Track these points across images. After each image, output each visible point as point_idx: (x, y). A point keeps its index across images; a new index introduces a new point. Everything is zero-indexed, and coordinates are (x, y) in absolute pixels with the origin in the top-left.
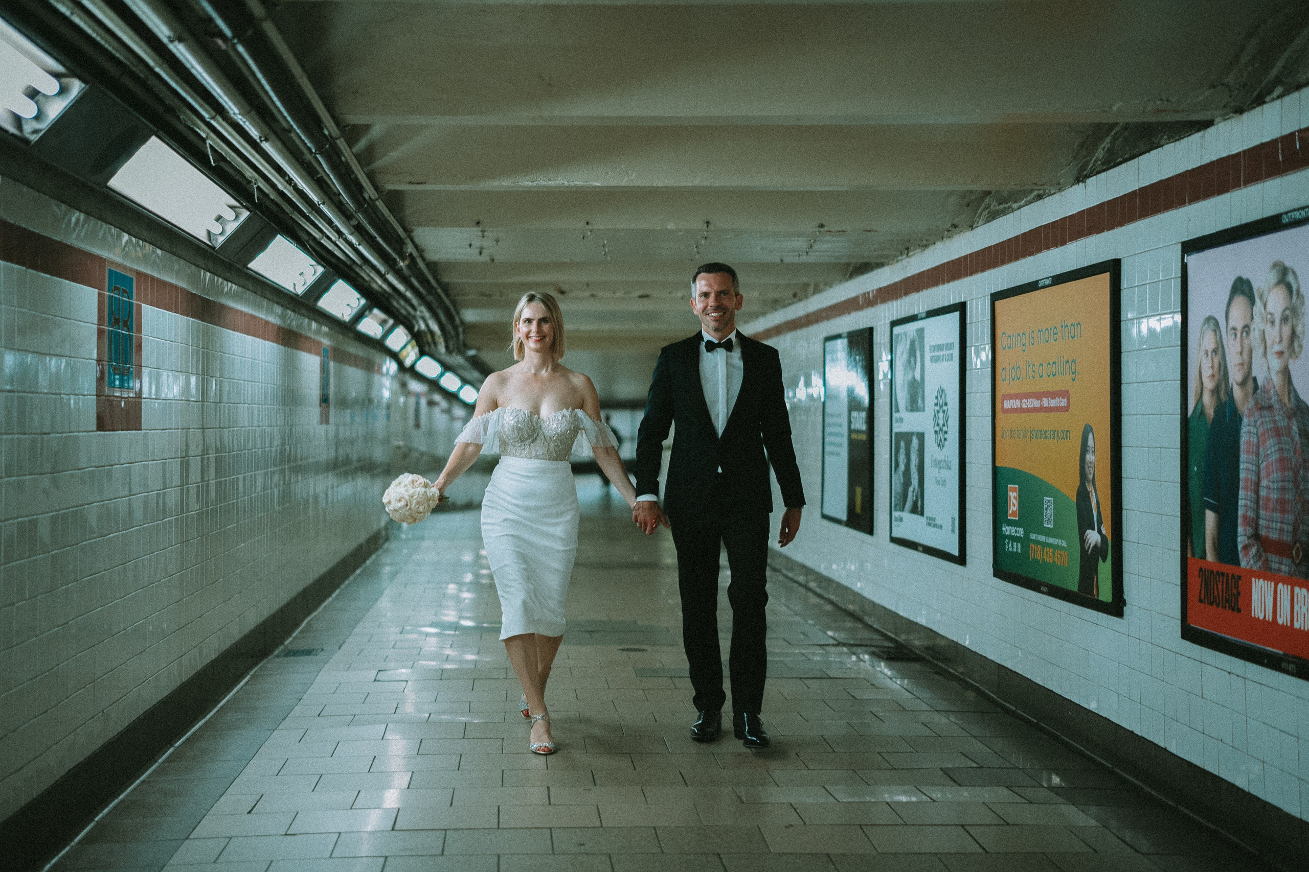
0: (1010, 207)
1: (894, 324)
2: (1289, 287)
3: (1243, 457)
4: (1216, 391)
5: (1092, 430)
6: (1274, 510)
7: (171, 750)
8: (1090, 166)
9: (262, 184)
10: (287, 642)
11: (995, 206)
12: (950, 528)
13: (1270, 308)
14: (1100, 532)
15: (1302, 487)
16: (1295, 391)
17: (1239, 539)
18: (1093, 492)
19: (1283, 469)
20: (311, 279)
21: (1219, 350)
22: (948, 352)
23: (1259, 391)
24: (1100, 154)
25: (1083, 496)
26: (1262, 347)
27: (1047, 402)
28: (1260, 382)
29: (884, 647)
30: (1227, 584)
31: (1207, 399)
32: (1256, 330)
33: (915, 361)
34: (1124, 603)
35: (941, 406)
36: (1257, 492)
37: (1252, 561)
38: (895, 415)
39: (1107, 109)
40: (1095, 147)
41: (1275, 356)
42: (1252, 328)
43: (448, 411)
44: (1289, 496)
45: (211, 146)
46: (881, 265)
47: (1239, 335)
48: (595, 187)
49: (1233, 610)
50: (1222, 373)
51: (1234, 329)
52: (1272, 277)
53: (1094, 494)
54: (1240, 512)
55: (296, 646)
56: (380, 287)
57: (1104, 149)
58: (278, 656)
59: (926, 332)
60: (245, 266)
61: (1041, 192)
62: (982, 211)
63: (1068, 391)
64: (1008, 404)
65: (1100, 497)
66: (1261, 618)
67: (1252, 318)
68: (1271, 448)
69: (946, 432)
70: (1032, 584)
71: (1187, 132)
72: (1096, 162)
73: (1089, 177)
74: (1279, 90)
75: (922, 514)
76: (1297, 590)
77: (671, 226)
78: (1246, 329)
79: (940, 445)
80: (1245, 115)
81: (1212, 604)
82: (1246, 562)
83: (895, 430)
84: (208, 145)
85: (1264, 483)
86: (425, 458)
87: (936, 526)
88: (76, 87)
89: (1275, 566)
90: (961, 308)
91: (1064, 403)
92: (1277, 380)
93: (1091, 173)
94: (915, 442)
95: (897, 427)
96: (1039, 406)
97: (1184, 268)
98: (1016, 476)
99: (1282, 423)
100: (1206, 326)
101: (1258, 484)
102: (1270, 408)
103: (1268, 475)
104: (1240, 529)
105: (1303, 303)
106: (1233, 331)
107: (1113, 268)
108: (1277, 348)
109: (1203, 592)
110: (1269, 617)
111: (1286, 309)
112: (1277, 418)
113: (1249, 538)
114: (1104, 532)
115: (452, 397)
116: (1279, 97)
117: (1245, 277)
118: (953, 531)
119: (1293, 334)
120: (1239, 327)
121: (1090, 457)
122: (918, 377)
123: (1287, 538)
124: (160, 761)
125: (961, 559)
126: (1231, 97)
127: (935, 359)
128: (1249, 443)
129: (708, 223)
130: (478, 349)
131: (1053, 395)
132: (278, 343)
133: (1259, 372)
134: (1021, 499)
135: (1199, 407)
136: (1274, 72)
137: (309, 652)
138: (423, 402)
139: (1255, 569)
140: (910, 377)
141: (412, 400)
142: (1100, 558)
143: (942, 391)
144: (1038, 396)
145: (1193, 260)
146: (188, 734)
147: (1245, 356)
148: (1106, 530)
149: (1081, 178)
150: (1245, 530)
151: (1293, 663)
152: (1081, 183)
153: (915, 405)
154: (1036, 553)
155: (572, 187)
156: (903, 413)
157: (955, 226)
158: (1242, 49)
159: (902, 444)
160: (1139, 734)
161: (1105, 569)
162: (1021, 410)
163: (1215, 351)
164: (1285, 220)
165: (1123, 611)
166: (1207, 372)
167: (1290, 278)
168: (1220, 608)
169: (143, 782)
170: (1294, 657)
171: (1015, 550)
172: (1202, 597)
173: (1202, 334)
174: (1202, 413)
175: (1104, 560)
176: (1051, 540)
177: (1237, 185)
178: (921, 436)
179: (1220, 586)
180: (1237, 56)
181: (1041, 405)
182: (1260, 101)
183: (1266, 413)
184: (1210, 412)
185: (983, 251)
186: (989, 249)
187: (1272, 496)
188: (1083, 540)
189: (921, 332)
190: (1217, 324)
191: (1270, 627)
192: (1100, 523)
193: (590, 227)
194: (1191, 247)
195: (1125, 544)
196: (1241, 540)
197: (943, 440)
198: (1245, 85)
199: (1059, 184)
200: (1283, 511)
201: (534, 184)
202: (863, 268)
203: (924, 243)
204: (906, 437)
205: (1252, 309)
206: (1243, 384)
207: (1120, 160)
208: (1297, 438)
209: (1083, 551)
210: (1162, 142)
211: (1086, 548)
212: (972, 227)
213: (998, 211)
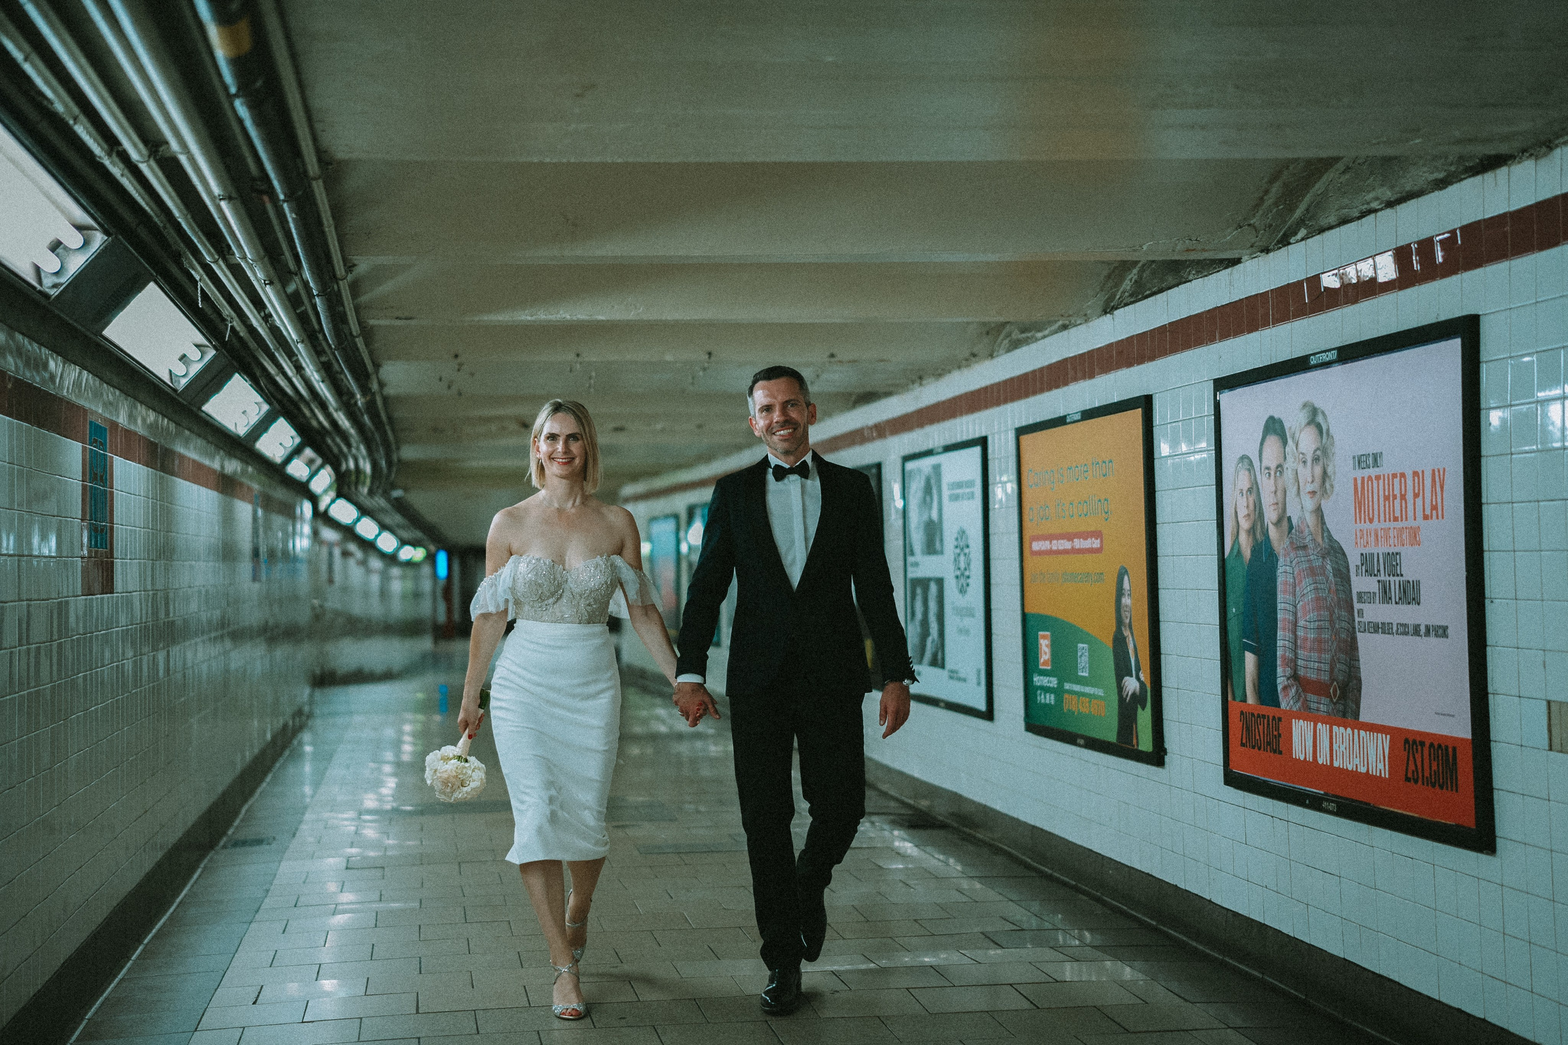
0: (1033, 337)
1: (907, 458)
2: (1319, 427)
3: (1280, 597)
4: (1252, 531)
5: (1126, 571)
6: (1311, 649)
7: (141, 948)
8: (1118, 297)
9: (237, 324)
10: (230, 832)
11: (1016, 335)
12: (975, 681)
13: (1303, 447)
14: (1138, 678)
15: (1337, 626)
16: (1328, 531)
17: (1279, 680)
18: (1130, 636)
19: (1319, 608)
20: (254, 418)
21: (1254, 489)
22: (968, 490)
23: (1293, 531)
24: (1127, 285)
25: (1119, 642)
26: (1296, 487)
27: (1079, 543)
28: (1294, 521)
29: (904, 815)
30: (1268, 724)
31: (1244, 539)
32: (1290, 470)
33: (932, 499)
34: (1165, 751)
35: (962, 547)
36: (1295, 633)
37: (1291, 702)
38: (910, 559)
39: (1137, 247)
40: (1122, 278)
41: (1309, 496)
42: (1285, 466)
43: (363, 563)
44: (1326, 636)
45: (202, 289)
46: (888, 394)
47: (1272, 473)
48: (598, 321)
49: (1275, 752)
50: (1257, 512)
51: (1268, 468)
52: (1303, 417)
53: (1131, 639)
54: (1279, 653)
55: (241, 836)
56: (320, 423)
57: (1131, 280)
58: (224, 847)
59: (943, 468)
60: (200, 409)
61: (1067, 322)
62: (1002, 340)
63: (1100, 531)
64: (1037, 546)
65: (1137, 643)
66: (1302, 759)
67: (1285, 458)
68: (1306, 587)
69: (968, 577)
70: (1068, 737)
71: (1215, 268)
72: (1124, 292)
73: (1117, 308)
74: (1302, 233)
75: (943, 667)
76: (1335, 728)
77: (669, 357)
78: (1279, 469)
79: (962, 591)
80: (1271, 254)
81: (1253, 747)
82: (1286, 702)
83: (910, 575)
84: (199, 287)
85: (1301, 623)
86: (340, 620)
87: (959, 679)
88: (99, 239)
89: (1313, 706)
90: (983, 442)
91: (1096, 544)
92: (1311, 520)
93: (1118, 305)
94: (933, 588)
95: (912, 572)
96: (1070, 547)
97: (1217, 406)
98: (1046, 622)
99: (1318, 563)
100: (1240, 465)
101: (1295, 624)
102: (1305, 547)
103: (1305, 615)
104: (1279, 670)
105: (1333, 444)
106: (1267, 471)
107: (1146, 403)
108: (1310, 488)
109: (1244, 733)
110: (1310, 758)
111: (1318, 449)
112: (1312, 557)
113: (1288, 679)
114: (1142, 679)
115: (368, 546)
116: (1302, 239)
117: (1276, 416)
118: (979, 684)
119: (1325, 473)
120: (1273, 466)
121: (1126, 601)
122: (935, 515)
123: (1325, 677)
124: (133, 958)
125: (988, 715)
126: (1257, 237)
127: (955, 498)
128: (1286, 583)
129: (710, 354)
130: (406, 489)
131: (1085, 536)
132: (217, 490)
133: (1293, 512)
134: (1054, 646)
135: (1236, 547)
136: (1298, 213)
137: (259, 842)
138: (337, 552)
139: (1294, 709)
140: (925, 517)
141: (325, 551)
142: (1139, 706)
143: (962, 533)
144: (1070, 537)
145: (1225, 397)
146: (154, 931)
147: (1279, 493)
148: (1145, 676)
149: (1108, 309)
150: (1284, 671)
151: (1333, 802)
152: (1108, 315)
153: (932, 546)
154: (1071, 704)
155: (574, 321)
156: (919, 557)
157: (974, 355)
158: (1267, 192)
159: (919, 591)
160: (1183, 888)
161: (1144, 717)
162: (1050, 552)
163: (1250, 490)
164: (1313, 361)
165: (1164, 759)
166: (1242, 512)
167: (1320, 419)
168: (1261, 752)
169: (122, 980)
170: (1333, 796)
171: (1048, 702)
172: (1244, 741)
173: (1237, 472)
174: (1239, 552)
175: (1143, 708)
176: (1088, 690)
177: (1266, 324)
178: (940, 582)
179: (1261, 727)
180: (1262, 199)
181: (1072, 547)
182: (1284, 242)
183: (1301, 552)
184: (1247, 553)
185: (1005, 382)
186: (1012, 379)
187: (1309, 636)
188: (1120, 688)
189: (937, 468)
190: (1251, 463)
191: (1311, 768)
192: (1138, 669)
193: (580, 359)
194: (1223, 384)
195: (1164, 690)
196: (1281, 682)
197: (965, 585)
198: (1270, 226)
199: (1085, 315)
200: (1320, 651)
201: (533, 318)
202: (867, 397)
203: (940, 371)
204: (923, 583)
205: (1285, 448)
206: (1278, 523)
207: (1148, 292)
208: (1331, 577)
209: (1121, 700)
210: (1190, 278)
211: (1124, 696)
212: (991, 356)
213: (1018, 340)
